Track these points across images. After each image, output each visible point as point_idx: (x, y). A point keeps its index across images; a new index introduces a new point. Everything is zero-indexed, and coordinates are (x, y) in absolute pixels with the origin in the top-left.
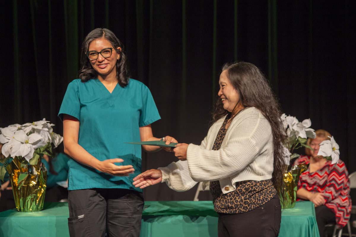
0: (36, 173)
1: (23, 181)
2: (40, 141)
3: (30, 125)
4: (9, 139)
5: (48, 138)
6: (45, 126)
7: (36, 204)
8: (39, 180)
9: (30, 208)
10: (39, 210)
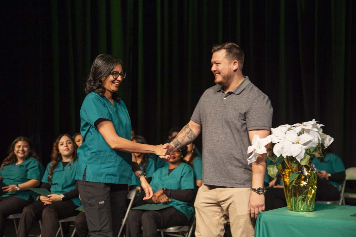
0: (306, 173)
1: (293, 181)
2: (310, 141)
3: (300, 126)
4: (280, 139)
5: (318, 138)
6: (314, 126)
7: (307, 204)
8: (310, 181)
9: (301, 208)
10: (310, 211)
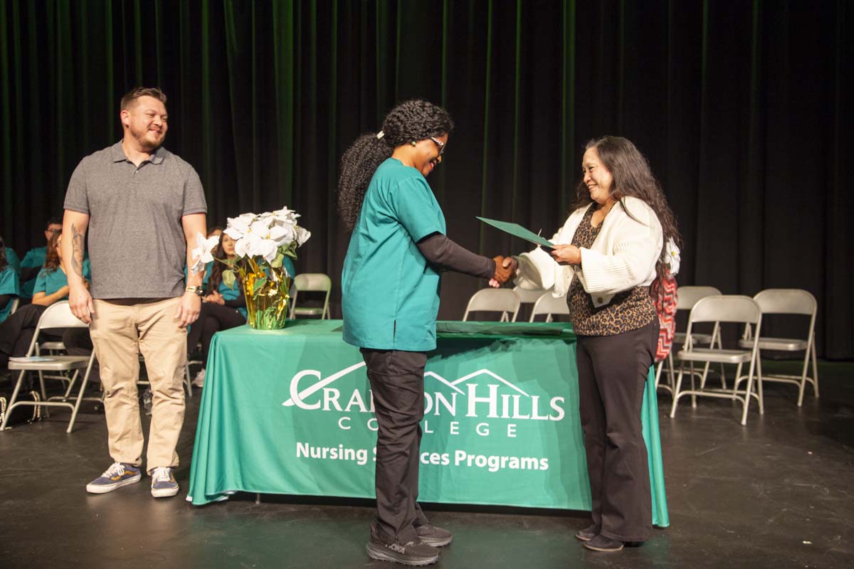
0: (276, 278)
1: (259, 289)
2: (285, 236)
3: (270, 215)
4: (243, 234)
6: (287, 216)
7: (276, 319)
8: (280, 289)
9: (268, 324)
10: (279, 328)
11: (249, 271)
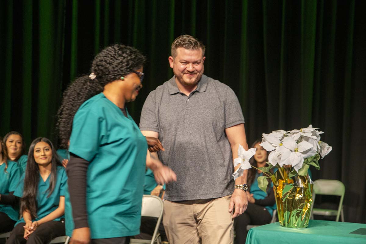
0: (302, 185)
1: (287, 193)
2: (310, 150)
3: (298, 132)
4: (275, 147)
5: (317, 147)
6: (313, 133)
7: (302, 219)
8: (305, 193)
9: (295, 224)
10: (304, 227)
11: (279, 177)
